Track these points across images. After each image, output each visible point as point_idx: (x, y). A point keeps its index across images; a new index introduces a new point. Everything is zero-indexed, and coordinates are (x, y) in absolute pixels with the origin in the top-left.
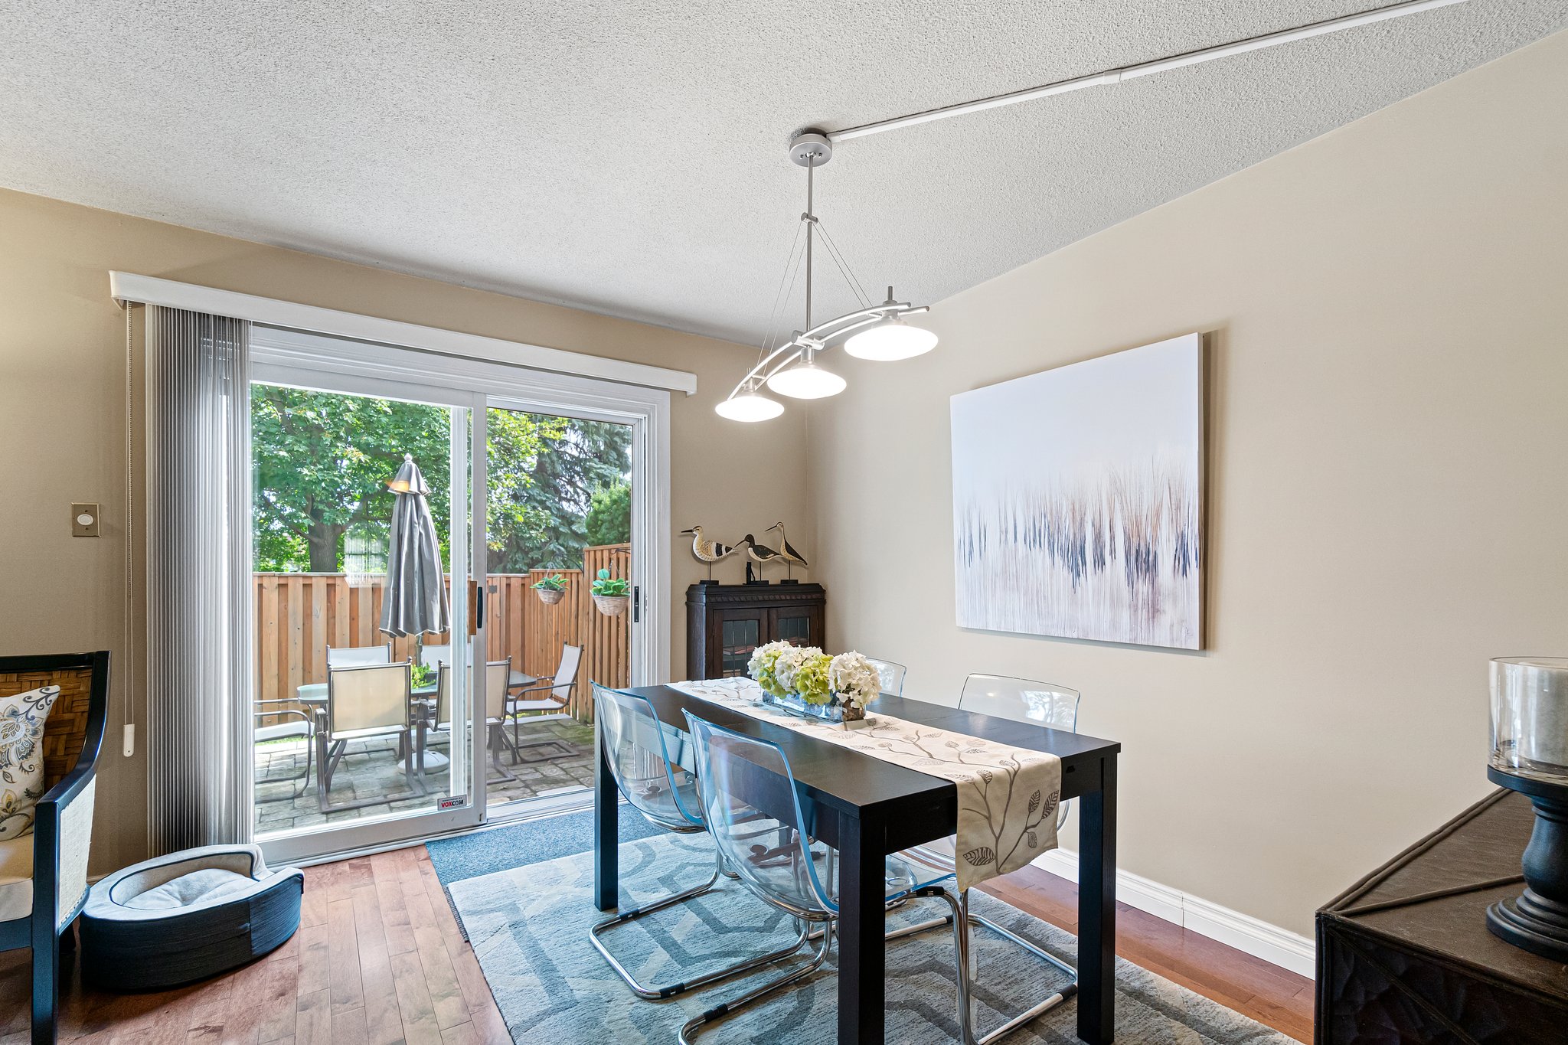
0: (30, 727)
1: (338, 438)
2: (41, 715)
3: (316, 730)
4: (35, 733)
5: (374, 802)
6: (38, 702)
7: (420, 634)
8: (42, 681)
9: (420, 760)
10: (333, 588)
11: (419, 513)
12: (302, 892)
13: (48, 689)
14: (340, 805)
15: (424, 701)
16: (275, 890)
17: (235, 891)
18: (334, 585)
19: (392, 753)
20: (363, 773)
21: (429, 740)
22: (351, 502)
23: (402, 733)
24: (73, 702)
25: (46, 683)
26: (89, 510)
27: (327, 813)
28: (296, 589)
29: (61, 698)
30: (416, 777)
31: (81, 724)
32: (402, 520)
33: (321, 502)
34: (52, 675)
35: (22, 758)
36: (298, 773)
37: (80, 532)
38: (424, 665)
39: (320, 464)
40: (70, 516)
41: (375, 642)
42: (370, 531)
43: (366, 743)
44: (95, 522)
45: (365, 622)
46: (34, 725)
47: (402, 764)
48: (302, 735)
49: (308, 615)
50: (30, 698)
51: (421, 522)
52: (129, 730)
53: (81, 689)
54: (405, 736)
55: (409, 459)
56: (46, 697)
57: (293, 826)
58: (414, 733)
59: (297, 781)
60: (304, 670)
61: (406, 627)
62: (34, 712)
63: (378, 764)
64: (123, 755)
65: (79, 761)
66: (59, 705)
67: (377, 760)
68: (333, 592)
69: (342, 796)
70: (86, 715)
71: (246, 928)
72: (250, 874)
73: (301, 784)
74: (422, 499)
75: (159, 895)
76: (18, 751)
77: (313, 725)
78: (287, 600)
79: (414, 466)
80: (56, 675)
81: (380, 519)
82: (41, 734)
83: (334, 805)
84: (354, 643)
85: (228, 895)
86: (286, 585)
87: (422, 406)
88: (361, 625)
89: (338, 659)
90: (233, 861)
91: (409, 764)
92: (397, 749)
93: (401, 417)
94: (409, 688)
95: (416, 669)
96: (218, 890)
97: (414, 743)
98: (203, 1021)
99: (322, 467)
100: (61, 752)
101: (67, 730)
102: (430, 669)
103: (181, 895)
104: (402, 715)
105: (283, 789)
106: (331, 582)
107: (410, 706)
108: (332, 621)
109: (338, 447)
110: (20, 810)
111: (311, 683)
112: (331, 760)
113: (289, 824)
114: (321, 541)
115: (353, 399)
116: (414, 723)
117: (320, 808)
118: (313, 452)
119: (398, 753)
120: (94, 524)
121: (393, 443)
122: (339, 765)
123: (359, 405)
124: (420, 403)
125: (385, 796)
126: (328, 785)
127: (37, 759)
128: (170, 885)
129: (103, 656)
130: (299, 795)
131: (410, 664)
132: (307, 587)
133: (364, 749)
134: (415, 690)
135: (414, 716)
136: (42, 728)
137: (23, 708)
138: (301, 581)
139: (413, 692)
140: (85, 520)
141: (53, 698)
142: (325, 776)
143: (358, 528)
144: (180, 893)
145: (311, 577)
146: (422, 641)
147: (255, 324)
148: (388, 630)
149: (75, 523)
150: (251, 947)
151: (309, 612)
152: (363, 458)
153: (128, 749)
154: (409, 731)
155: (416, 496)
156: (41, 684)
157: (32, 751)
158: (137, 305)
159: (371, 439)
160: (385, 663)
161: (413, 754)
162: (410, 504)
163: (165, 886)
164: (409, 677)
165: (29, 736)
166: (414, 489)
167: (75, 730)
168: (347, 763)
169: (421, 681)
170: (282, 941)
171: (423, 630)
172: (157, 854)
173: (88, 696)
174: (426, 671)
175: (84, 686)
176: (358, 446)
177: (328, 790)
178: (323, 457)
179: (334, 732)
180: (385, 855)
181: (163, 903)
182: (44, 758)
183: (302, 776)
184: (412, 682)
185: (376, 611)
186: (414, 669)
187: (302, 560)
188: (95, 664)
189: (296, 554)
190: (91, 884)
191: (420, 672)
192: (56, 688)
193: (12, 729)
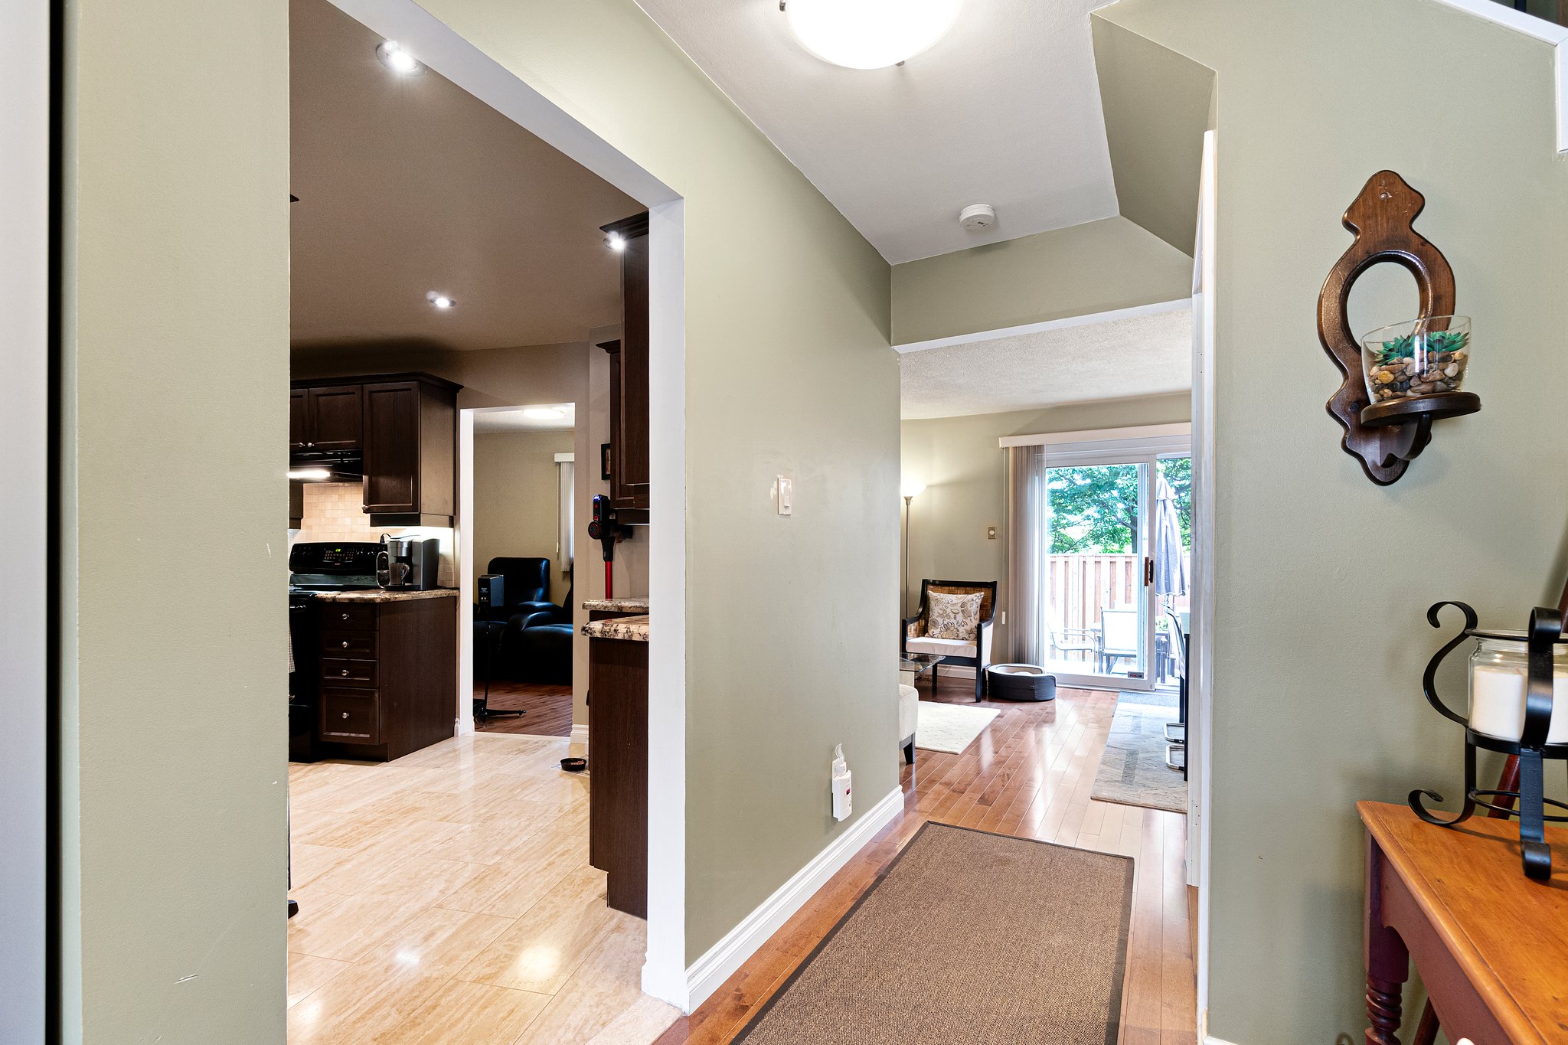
2: (979, 601)
4: (978, 607)
6: (978, 597)
13: (980, 593)
24: (987, 599)
26: (993, 529)
29: (984, 597)
31: (989, 606)
35: (974, 614)
37: (991, 537)
40: (988, 532)
44: (994, 534)
46: (977, 604)
50: (976, 595)
52: (1004, 613)
56: (981, 596)
62: (977, 601)
64: (1002, 623)
66: (984, 600)
70: (991, 602)
71: (1033, 687)
76: (973, 611)
80: (983, 589)
100: (984, 613)
101: (985, 607)
127: (978, 616)
129: (995, 583)
136: (979, 605)
137: (975, 599)
140: (992, 533)
147: (1046, 446)
149: (989, 534)
150: (1034, 695)
153: (1004, 621)
156: (979, 591)
157: (976, 612)
158: (1007, 449)
165: (976, 608)
167: (988, 608)
170: (1046, 700)
173: (991, 598)
175: (990, 594)
182: (980, 615)
188: (992, 586)
192: (983, 593)
193: (972, 605)
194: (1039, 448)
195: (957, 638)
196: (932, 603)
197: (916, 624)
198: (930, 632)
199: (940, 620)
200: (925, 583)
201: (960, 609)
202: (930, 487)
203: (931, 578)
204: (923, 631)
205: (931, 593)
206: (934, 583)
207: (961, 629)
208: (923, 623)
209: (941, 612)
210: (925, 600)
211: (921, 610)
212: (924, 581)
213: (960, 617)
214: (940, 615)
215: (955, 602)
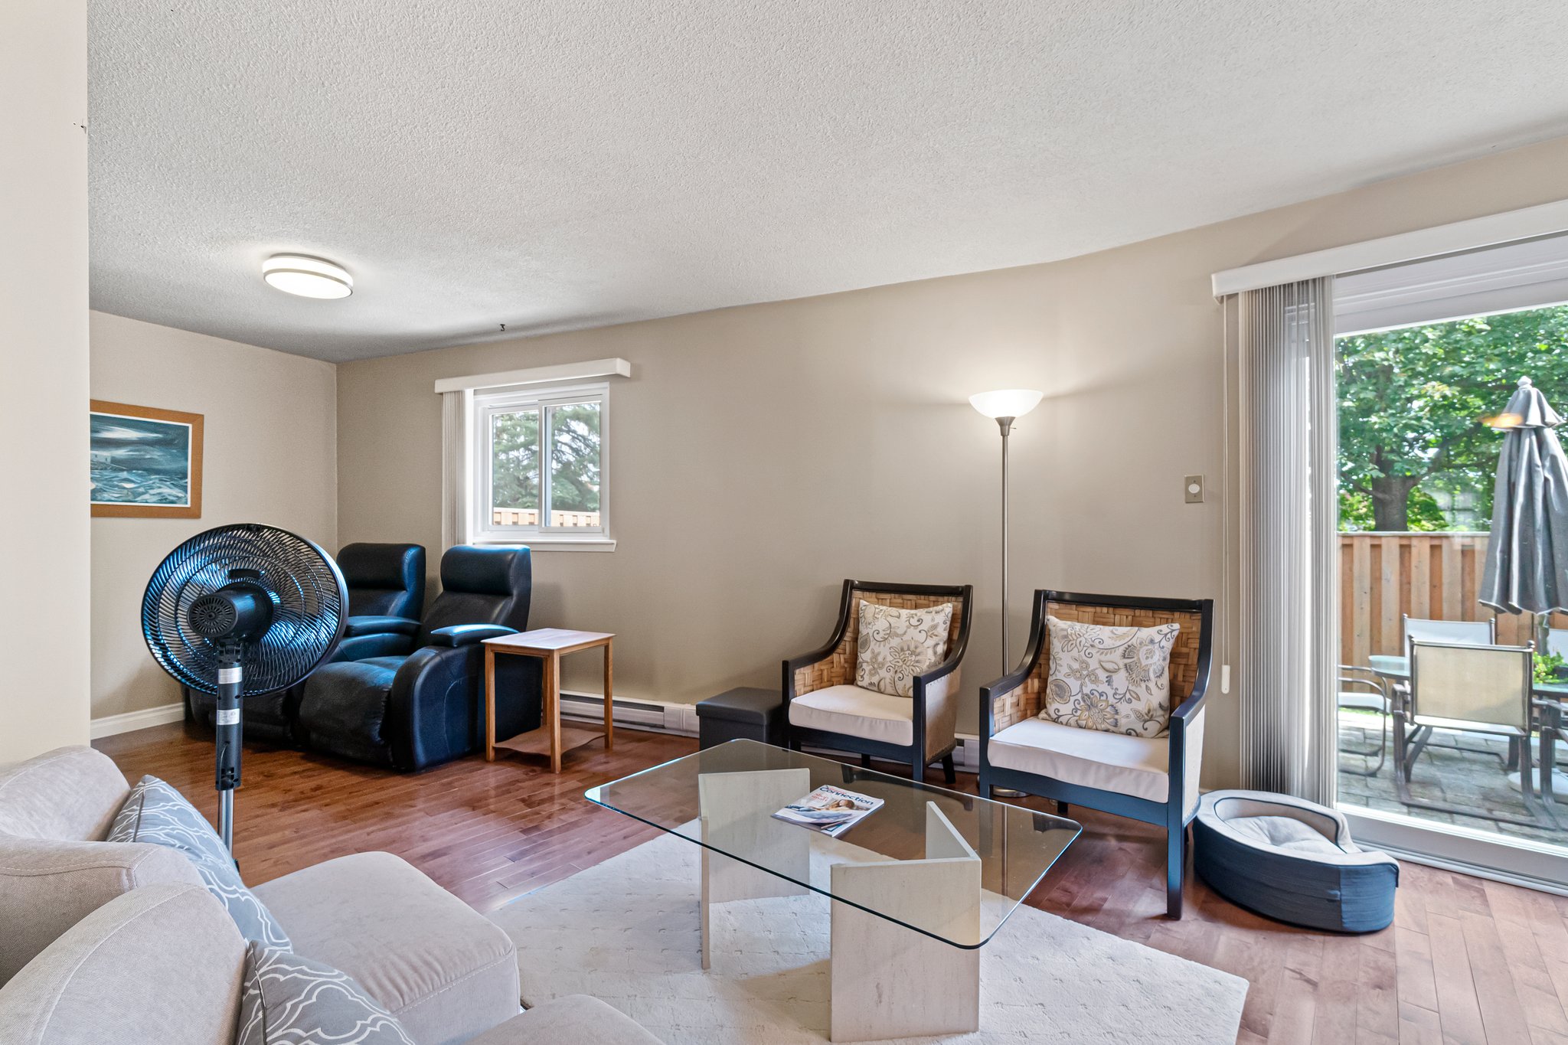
0: (1162, 655)
1: (1416, 375)
2: (1168, 645)
3: (1393, 707)
4: (1164, 659)
5: (1473, 813)
6: (1166, 635)
7: (1545, 613)
8: (1167, 619)
9: (1546, 779)
10: (1408, 549)
11: (1544, 452)
12: (1397, 886)
13: (1172, 626)
14: (1425, 801)
15: (1554, 703)
16: (1367, 870)
17: (1321, 852)
18: (1409, 546)
19: (1496, 759)
20: (1453, 772)
21: (1558, 756)
22: (1424, 448)
23: (1513, 739)
24: (1188, 639)
25: (1170, 620)
26: (1196, 480)
27: (1409, 806)
28: (1362, 549)
29: (1181, 634)
30: (1539, 801)
31: (1194, 658)
32: (1514, 464)
33: (1392, 451)
34: (1173, 615)
35: (1157, 677)
36: (1368, 750)
37: (1193, 499)
38: (1553, 654)
39: (1391, 408)
40: (1183, 487)
41: (1467, 616)
42: (1451, 482)
43: (1456, 738)
44: (1201, 491)
45: (1451, 591)
46: (1164, 653)
47: (1516, 778)
48: (1376, 710)
49: (1376, 578)
50: (1161, 631)
51: (1548, 463)
52: (1226, 670)
53: (1194, 629)
54: (1518, 745)
55: (1525, 383)
56: (1171, 632)
57: (1367, 805)
58: (1535, 739)
59: (1368, 758)
60: (1372, 638)
61: (1521, 600)
62: (1163, 643)
63: (1475, 767)
64: (1222, 693)
65: (1195, 689)
66: (1180, 640)
67: (1473, 762)
68: (1407, 555)
69: (1427, 792)
70: (1197, 651)
71: (1336, 895)
72: (1335, 840)
73: (1374, 762)
74: (1550, 435)
75: (1251, 825)
76: (1155, 672)
77: (1389, 701)
78: (1352, 561)
79: (1534, 391)
80: (1177, 615)
81: (1467, 466)
82: (1168, 661)
83: (1416, 798)
84: (1435, 615)
85: (1314, 853)
86: (1351, 546)
87: (1537, 310)
88: (1445, 594)
89: (1419, 630)
90: (1317, 820)
91: (1527, 778)
92: (1506, 756)
93: (1503, 333)
94: (1529, 680)
95: (1539, 659)
96: (1304, 844)
97: (1536, 755)
98: (1299, 967)
99: (1394, 411)
100: (1180, 678)
101: (1183, 661)
102: (1563, 661)
103: (1270, 834)
104: (1518, 713)
105: (1352, 762)
106: (1405, 542)
107: (1531, 706)
108: (1405, 587)
109: (1413, 385)
110: (1156, 717)
111: (1380, 653)
112: (1411, 746)
113: (1362, 802)
114: (1387, 497)
115: (1433, 327)
116: (1536, 729)
117: (1399, 796)
118: (1381, 398)
119: (1507, 762)
120: (1200, 492)
121: (1492, 366)
122: (1421, 755)
123: (1441, 331)
124: (1534, 308)
125: (1490, 810)
126: (1408, 771)
127: (1165, 679)
128: (1260, 820)
129: (1209, 604)
130: (1373, 774)
131: (1530, 650)
132: (1376, 547)
133: (1453, 744)
134: (1538, 686)
135: (1536, 719)
136: (1168, 656)
137: (1157, 638)
138: (1368, 542)
139: (1536, 687)
140: (1194, 489)
141: (1176, 633)
142: (1404, 763)
143: (1436, 478)
144: (1269, 831)
145: (1380, 537)
146: (1549, 623)
147: (1339, 276)
148: (1493, 604)
149: (1187, 492)
150: (1341, 917)
151: (1378, 574)
152: (1447, 391)
153: (1225, 688)
154: (1529, 737)
155: (1538, 431)
156: (1167, 621)
157: (1162, 673)
158: (1233, 296)
159: (1457, 369)
160: (1486, 644)
161: (1534, 770)
162: (1529, 442)
163: (1255, 819)
164: (1529, 665)
165: (1161, 661)
166: (1534, 419)
167: (1190, 663)
168: (1430, 755)
169: (1547, 674)
170: (1375, 929)
171: (1550, 607)
172: (1248, 788)
173: (1198, 636)
174: (1557, 663)
175: (1196, 627)
176: (1441, 380)
177: (1408, 779)
178: (1394, 401)
179: (1417, 714)
180: (1506, 887)
181: (1255, 834)
182: (1170, 680)
183: (1375, 754)
184: (1534, 673)
185: (1467, 578)
186: (1537, 658)
187: (1362, 519)
188: (1202, 609)
189: (1355, 513)
190: (1201, 794)
191: (1545, 663)
192: (1176, 626)
193: (1150, 654)
194: (1312, 287)
195: (1113, 729)
196: (1056, 645)
197: (1018, 690)
198: (1053, 706)
199: (1074, 685)
200: (1041, 598)
201: (1121, 663)
202: (1050, 400)
203: (1055, 586)
204: (1035, 706)
205: (1054, 622)
206: (1060, 598)
207: (1124, 708)
208: (1034, 684)
209: (1076, 666)
210: (1039, 636)
211: (1029, 659)
212: (1038, 593)
213: (1121, 680)
214: (1073, 672)
215: (1108, 643)
